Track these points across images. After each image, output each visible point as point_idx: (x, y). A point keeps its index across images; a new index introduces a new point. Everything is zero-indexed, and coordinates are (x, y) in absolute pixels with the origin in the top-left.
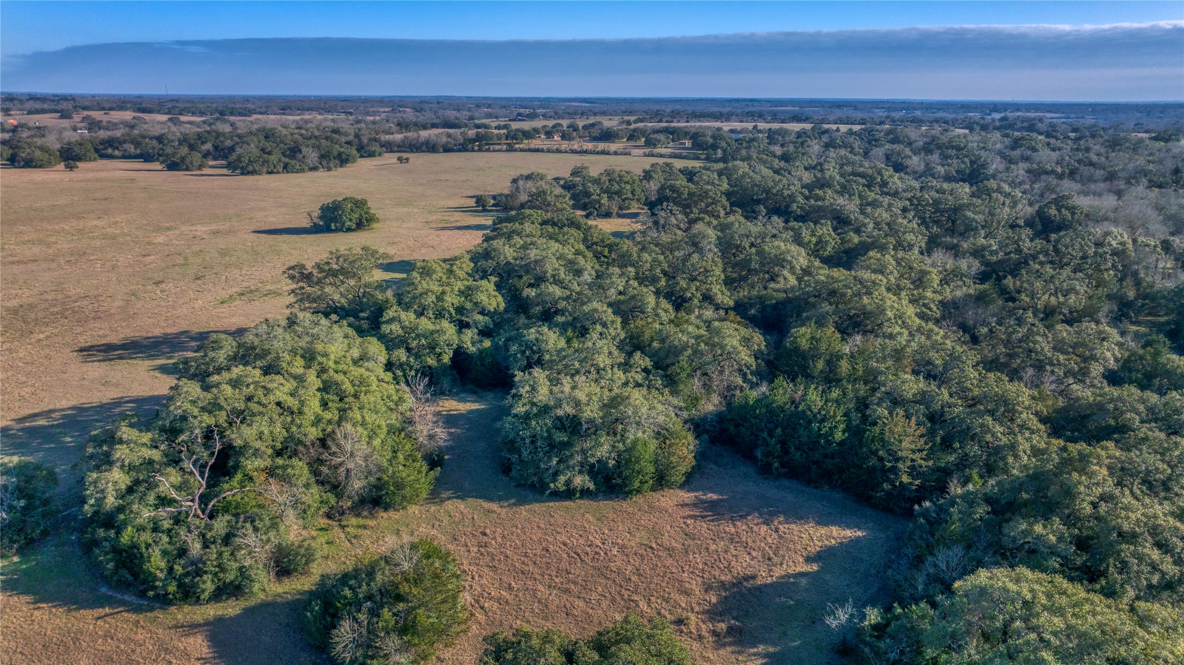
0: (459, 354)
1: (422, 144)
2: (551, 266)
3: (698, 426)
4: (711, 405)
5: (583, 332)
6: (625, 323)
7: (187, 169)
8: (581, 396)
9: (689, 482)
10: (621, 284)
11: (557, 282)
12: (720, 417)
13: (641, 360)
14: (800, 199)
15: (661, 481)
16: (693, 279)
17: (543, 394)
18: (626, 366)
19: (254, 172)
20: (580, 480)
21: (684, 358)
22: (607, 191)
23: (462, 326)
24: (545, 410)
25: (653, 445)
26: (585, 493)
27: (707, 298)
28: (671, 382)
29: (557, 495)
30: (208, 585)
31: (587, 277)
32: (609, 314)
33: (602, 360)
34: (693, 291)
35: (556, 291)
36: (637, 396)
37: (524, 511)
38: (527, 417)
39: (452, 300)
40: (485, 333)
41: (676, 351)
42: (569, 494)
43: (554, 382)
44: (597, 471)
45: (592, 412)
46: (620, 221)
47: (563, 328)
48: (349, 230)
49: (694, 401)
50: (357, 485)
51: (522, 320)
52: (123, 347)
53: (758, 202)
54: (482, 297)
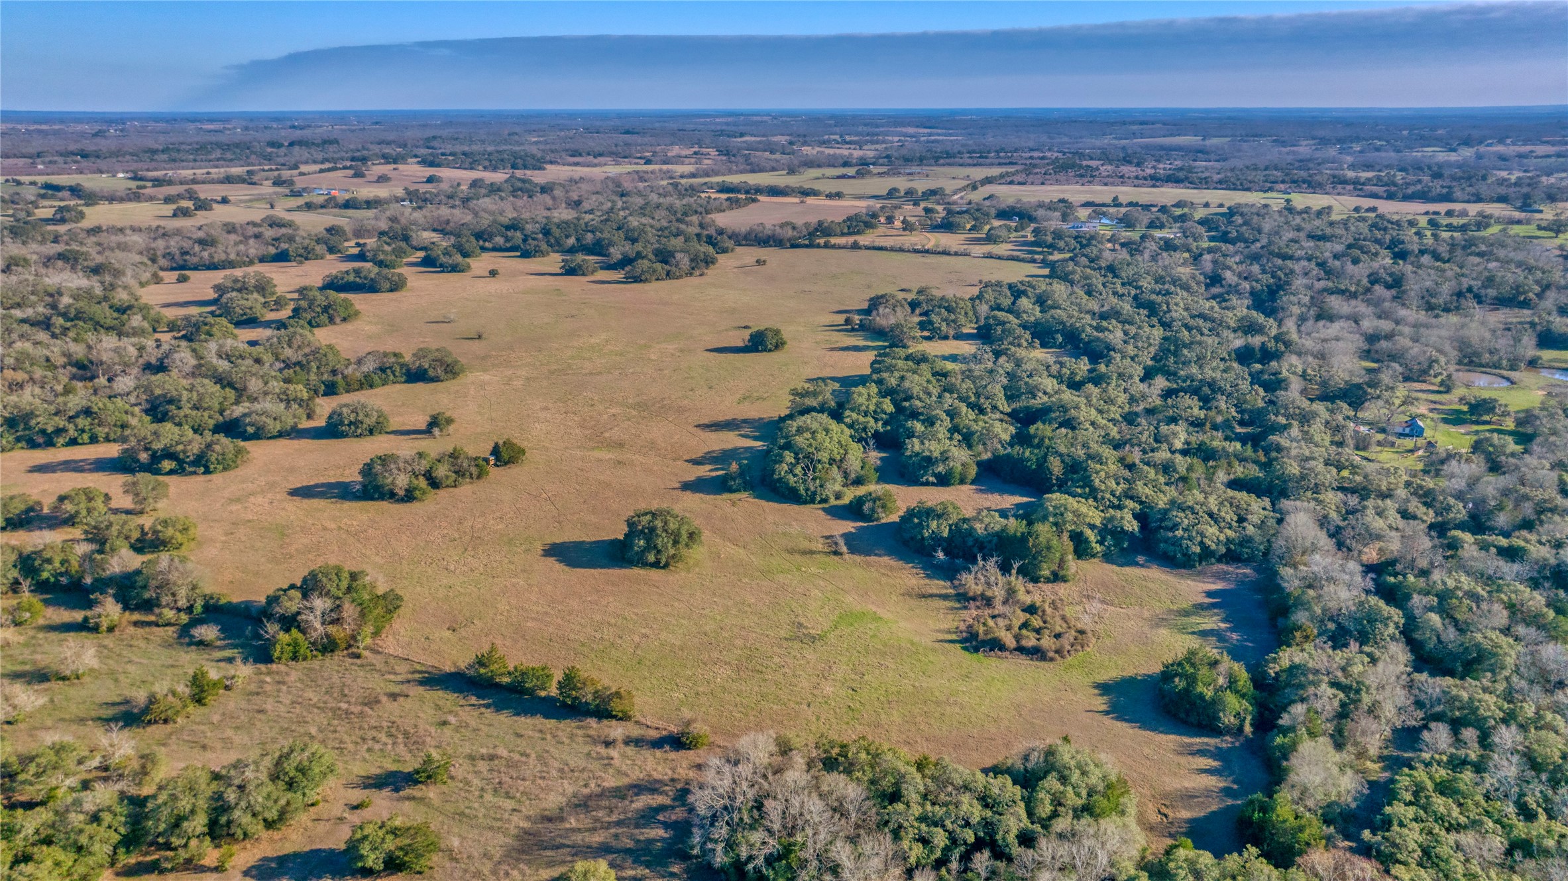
0: (876, 431)
1: (769, 237)
2: (916, 390)
3: (979, 464)
4: (986, 456)
5: (932, 424)
6: (952, 420)
7: (583, 274)
8: (932, 448)
9: (973, 482)
10: (950, 401)
11: (920, 399)
12: (989, 461)
13: (957, 436)
14: (1088, 329)
15: (962, 481)
16: (987, 398)
17: (917, 448)
18: (951, 439)
19: (646, 281)
20: (932, 479)
21: (975, 437)
22: (946, 320)
23: (876, 420)
24: (917, 454)
25: (960, 468)
26: (933, 484)
27: (995, 408)
28: (970, 447)
29: (923, 484)
30: (818, 499)
31: (934, 398)
32: (944, 416)
33: (940, 436)
34: (986, 405)
35: (918, 403)
36: (954, 449)
37: (911, 488)
38: (911, 457)
39: (872, 408)
40: (885, 423)
41: (973, 433)
42: (927, 484)
43: (922, 443)
44: (936, 475)
45: (936, 454)
46: (955, 343)
47: (923, 422)
48: (770, 350)
49: (979, 454)
50: (853, 476)
51: (902, 417)
52: (712, 425)
53: (1057, 331)
54: (885, 406)
